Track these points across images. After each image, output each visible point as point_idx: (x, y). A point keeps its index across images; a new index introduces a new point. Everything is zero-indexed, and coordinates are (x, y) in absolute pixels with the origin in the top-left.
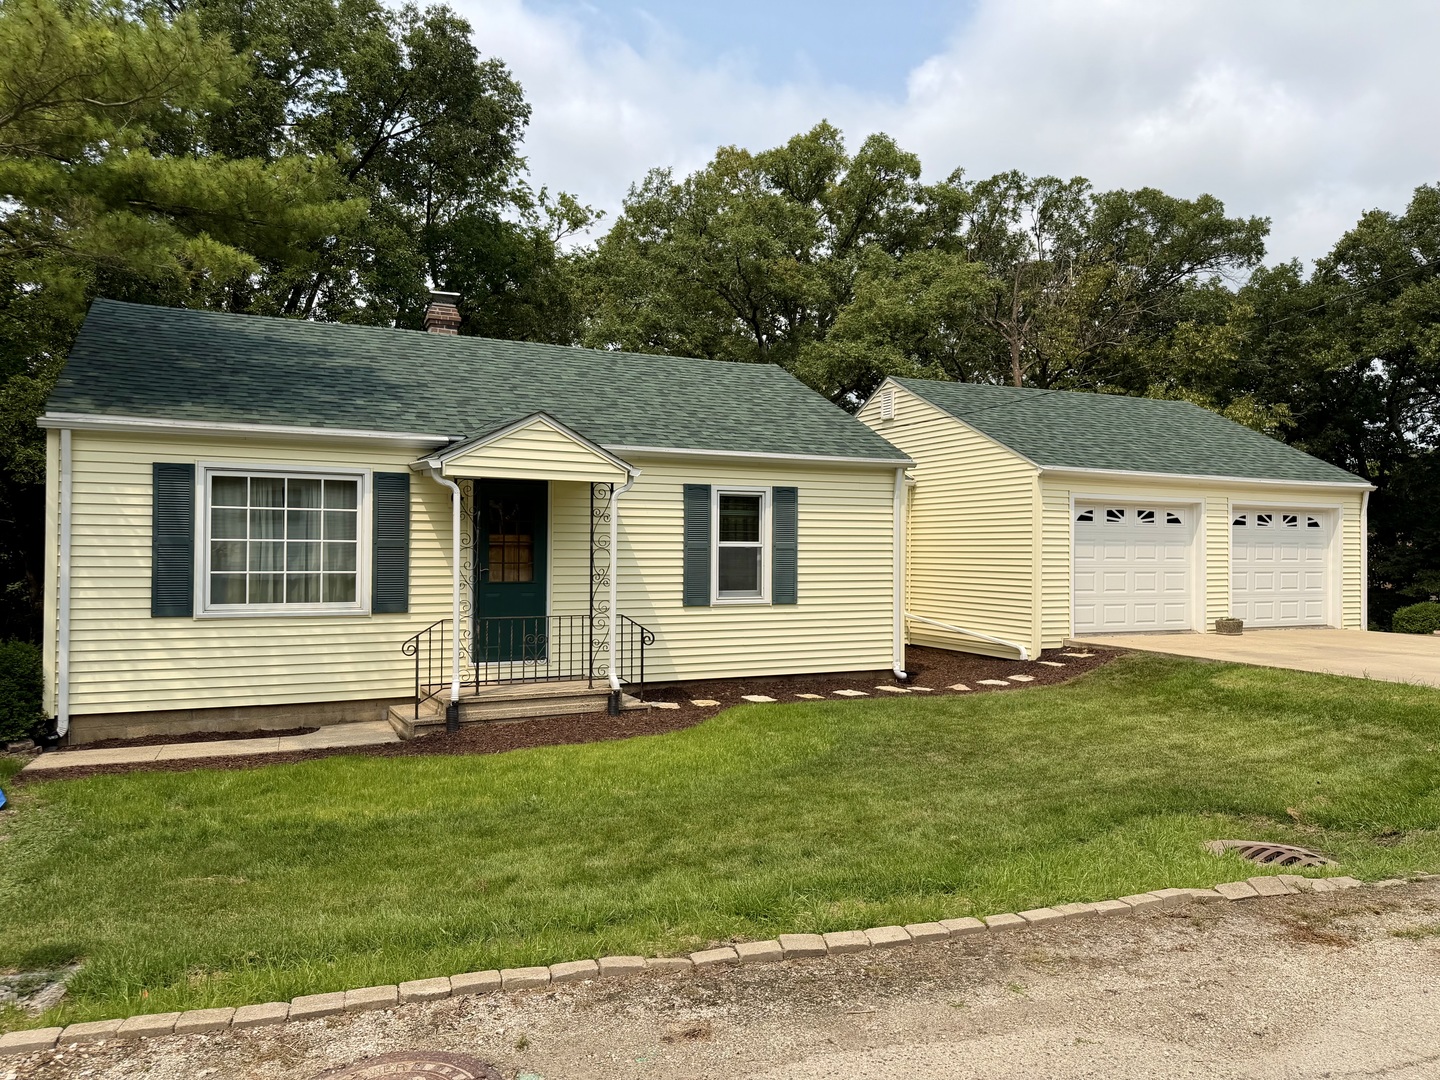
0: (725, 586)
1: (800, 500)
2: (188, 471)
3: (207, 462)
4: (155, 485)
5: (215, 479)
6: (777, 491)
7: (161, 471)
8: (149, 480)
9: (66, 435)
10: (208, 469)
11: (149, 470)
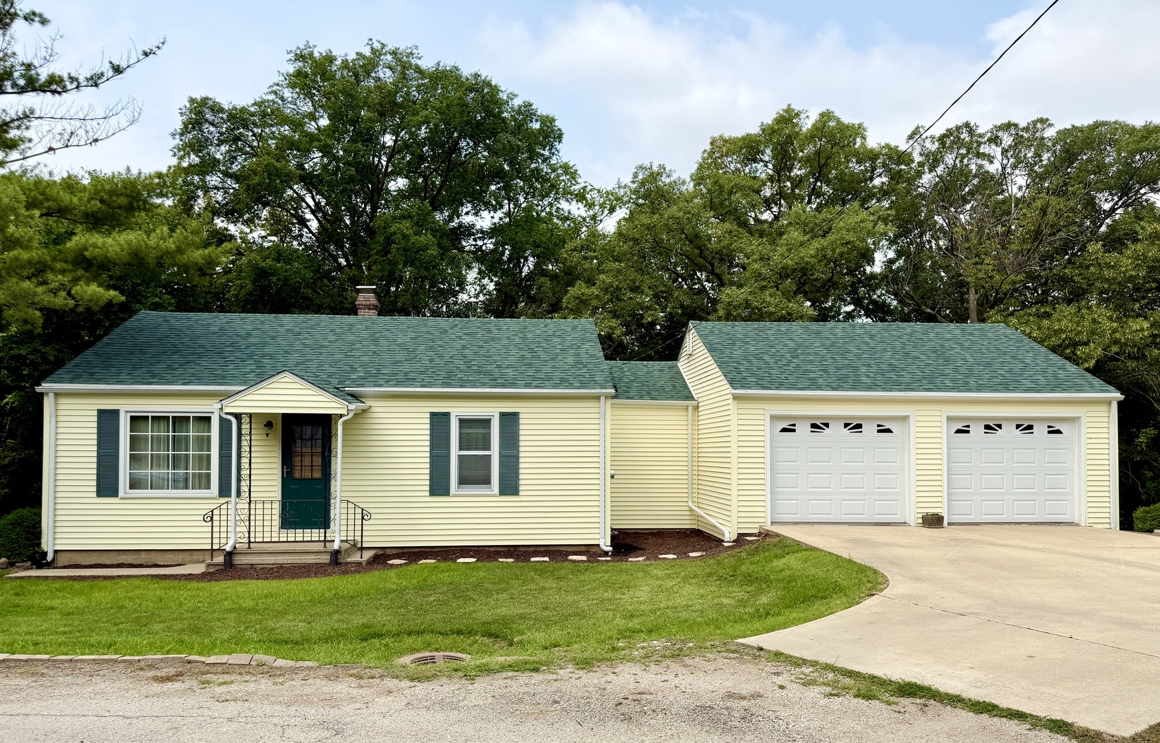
0: (463, 481)
1: (521, 421)
2: (115, 413)
3: (127, 408)
4: (99, 422)
5: (132, 418)
6: (502, 415)
7: (101, 413)
8: (95, 419)
9: (51, 395)
10: (127, 412)
11: (95, 413)
